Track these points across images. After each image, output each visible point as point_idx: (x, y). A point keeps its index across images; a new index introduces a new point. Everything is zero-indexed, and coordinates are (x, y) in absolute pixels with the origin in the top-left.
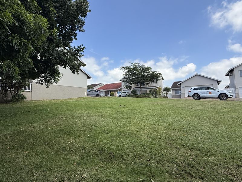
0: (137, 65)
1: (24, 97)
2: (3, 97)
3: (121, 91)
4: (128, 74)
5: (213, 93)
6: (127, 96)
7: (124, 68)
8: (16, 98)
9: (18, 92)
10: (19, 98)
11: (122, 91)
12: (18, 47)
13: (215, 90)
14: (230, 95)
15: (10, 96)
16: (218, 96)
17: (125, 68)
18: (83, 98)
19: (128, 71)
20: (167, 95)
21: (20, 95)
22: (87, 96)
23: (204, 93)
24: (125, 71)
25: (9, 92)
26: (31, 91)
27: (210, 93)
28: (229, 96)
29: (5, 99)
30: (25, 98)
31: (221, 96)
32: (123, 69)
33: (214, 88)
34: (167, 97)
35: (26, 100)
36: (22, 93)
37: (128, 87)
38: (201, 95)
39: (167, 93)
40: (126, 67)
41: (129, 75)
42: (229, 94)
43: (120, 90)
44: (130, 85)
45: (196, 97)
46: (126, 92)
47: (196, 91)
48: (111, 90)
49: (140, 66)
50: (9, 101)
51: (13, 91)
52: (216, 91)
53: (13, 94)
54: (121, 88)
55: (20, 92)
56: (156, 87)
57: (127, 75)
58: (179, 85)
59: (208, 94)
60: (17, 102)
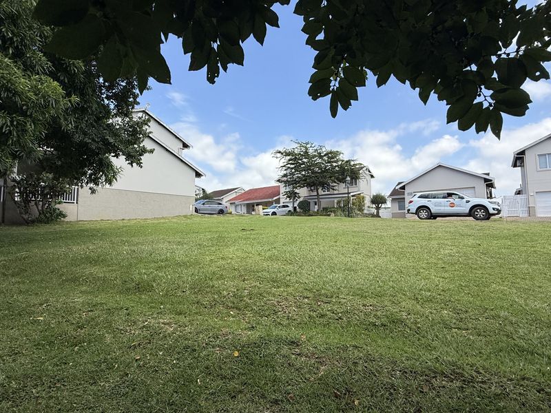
0: (308, 146)
1: (62, 214)
2: (21, 213)
3: (279, 203)
4: (289, 165)
5: (458, 206)
6: (290, 214)
7: (280, 152)
8: (45, 216)
9: (49, 205)
10: (52, 216)
11: (281, 204)
12: (8, 128)
13: (462, 198)
14: (494, 209)
15: (35, 211)
16: (467, 211)
17: (282, 154)
18: (185, 216)
19: (289, 160)
20: (378, 212)
21: (54, 210)
22: (194, 213)
23: (439, 205)
24: (283, 160)
25: (33, 203)
26: (77, 203)
27: (452, 205)
28: (491, 211)
29: (26, 217)
30: (64, 216)
31: (473, 211)
32: (279, 155)
33: (462, 195)
34: (378, 216)
35: (67, 219)
36: (58, 206)
37: (292, 195)
38: (434, 210)
39: (378, 208)
40: (285, 152)
41: (292, 168)
42: (490, 207)
43: (278, 201)
44: (297, 191)
45: (423, 214)
46: (288, 206)
47: (424, 202)
48: (257, 201)
49: (315, 148)
50: (33, 222)
51: (41, 203)
52: (465, 200)
53: (40, 208)
54: (279, 198)
55: (53, 204)
56: (352, 194)
57: (289, 168)
58: (401, 188)
59: (447, 206)
60: (47, 223)
